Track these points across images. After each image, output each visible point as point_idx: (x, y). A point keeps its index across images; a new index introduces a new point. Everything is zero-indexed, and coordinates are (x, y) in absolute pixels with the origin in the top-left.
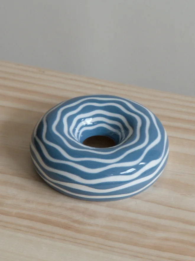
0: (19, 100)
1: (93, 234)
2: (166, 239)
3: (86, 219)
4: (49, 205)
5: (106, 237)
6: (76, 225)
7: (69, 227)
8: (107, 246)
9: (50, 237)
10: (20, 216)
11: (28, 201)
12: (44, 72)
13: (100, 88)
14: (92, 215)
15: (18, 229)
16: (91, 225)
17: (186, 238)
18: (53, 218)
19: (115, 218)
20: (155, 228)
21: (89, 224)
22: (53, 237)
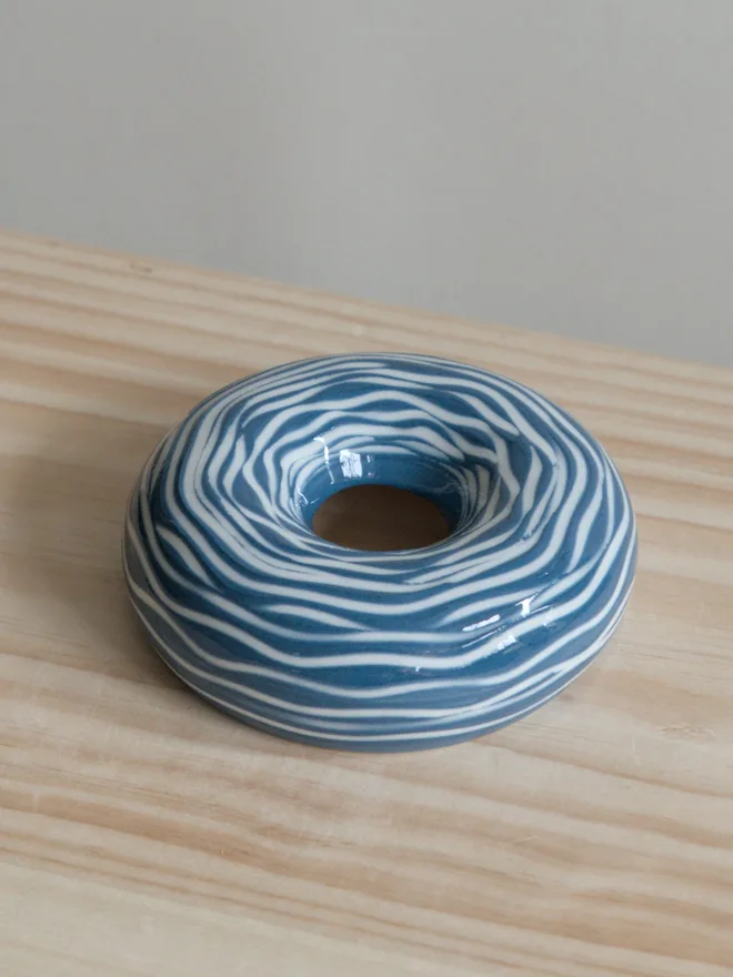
0: (57, 376)
1: (331, 877)
2: (612, 898)
3: (306, 822)
4: (171, 768)
5: (383, 889)
6: (268, 844)
7: (246, 853)
9: (174, 889)
10: (58, 811)
11: (88, 755)
12: (148, 270)
13: (358, 330)
14: (330, 808)
15: (51, 860)
16: (326, 845)
17: (685, 893)
18: (186, 820)
19: (416, 820)
20: (568, 855)
21: (318, 841)
22: (184, 891)
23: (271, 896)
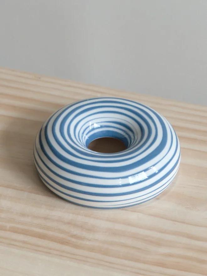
1: (92, 249)
2: (171, 255)
3: (85, 234)
4: (46, 218)
5: (106, 253)
6: (73, 240)
7: (67, 243)
8: (107, 262)
9: (47, 253)
11: (23, 215)
12: (40, 78)
14: (91, 230)
15: (12, 245)
16: (90, 240)
17: (191, 254)
18: (50, 233)
19: (115, 233)
20: (158, 243)
21: (87, 239)
22: (50, 253)
23: (74, 255)
